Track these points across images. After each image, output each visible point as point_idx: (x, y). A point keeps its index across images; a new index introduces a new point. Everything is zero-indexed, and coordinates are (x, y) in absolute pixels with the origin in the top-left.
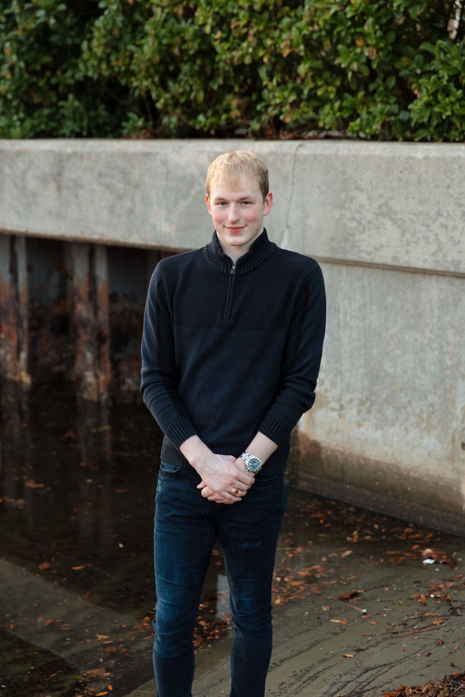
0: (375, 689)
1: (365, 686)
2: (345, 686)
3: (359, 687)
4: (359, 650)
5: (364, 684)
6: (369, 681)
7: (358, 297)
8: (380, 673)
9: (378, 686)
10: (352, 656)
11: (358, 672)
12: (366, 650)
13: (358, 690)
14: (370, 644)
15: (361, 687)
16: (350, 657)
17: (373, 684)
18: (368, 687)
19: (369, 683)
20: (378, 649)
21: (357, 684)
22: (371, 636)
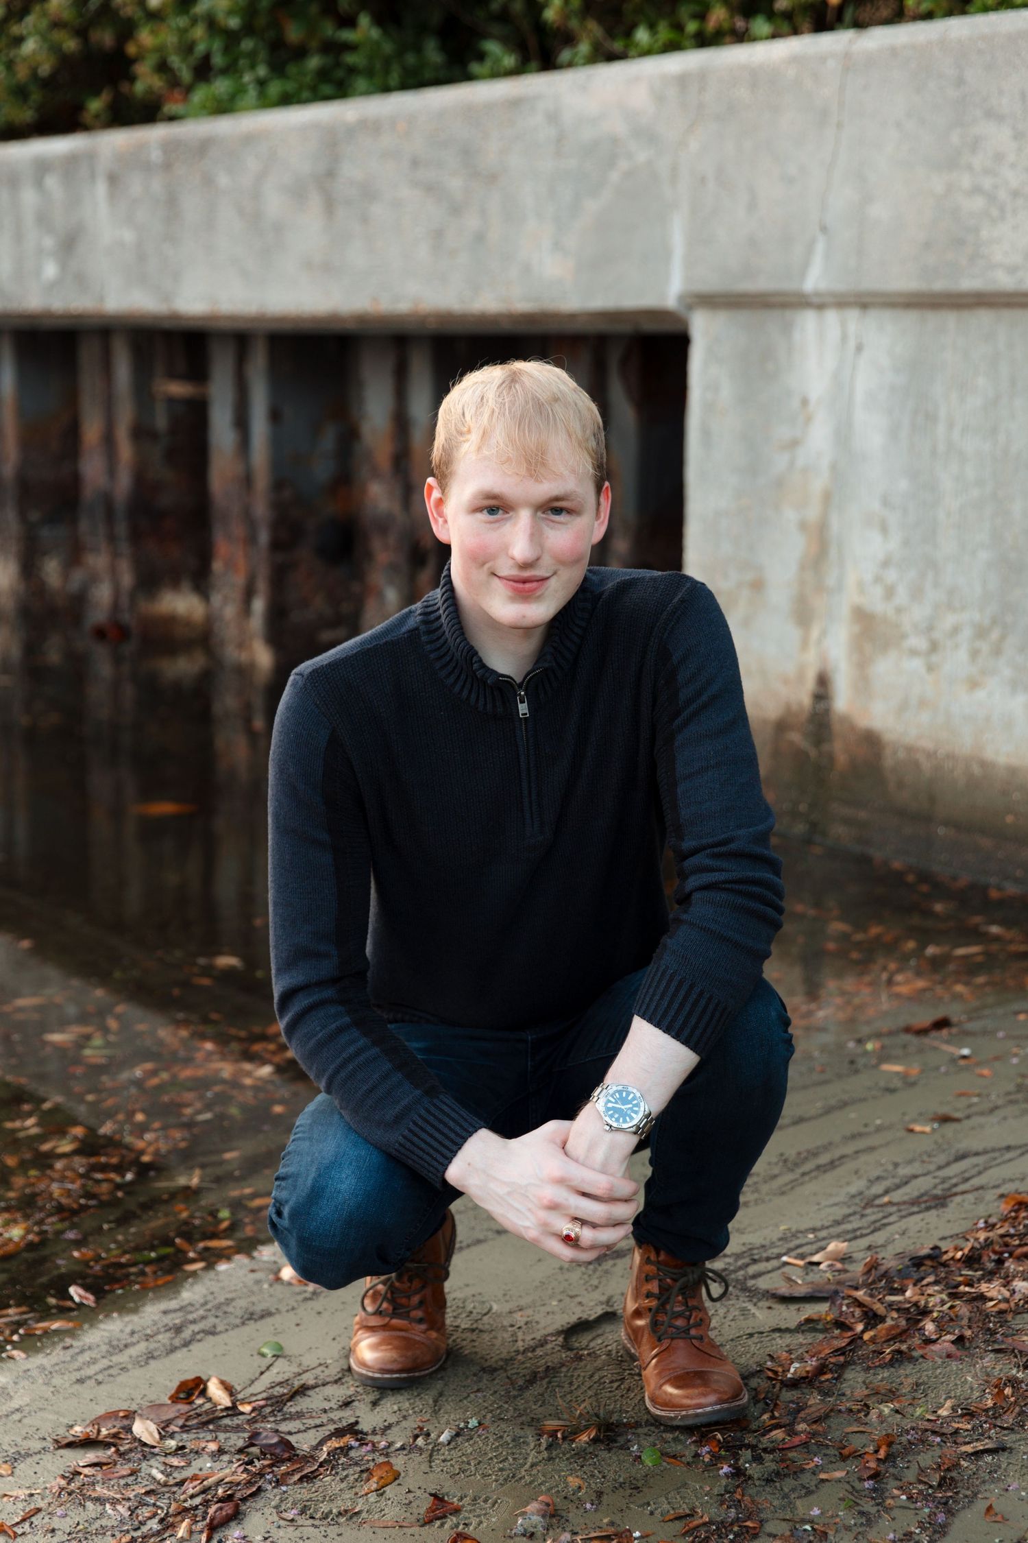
0: (980, 1192)
1: (956, 1185)
2: (906, 1183)
3: (940, 1187)
4: (945, 1119)
5: (954, 1181)
6: (967, 1175)
7: (981, 381)
8: (994, 1163)
9: (991, 1185)
10: (928, 1129)
11: (941, 1159)
12: (966, 1123)
13: (938, 1192)
14: (974, 1109)
15: (946, 1186)
16: (923, 1133)
17: (976, 1182)
18: (961, 1188)
19: (967, 1180)
20: (993, 1119)
21: (937, 1181)
22: (979, 1095)
